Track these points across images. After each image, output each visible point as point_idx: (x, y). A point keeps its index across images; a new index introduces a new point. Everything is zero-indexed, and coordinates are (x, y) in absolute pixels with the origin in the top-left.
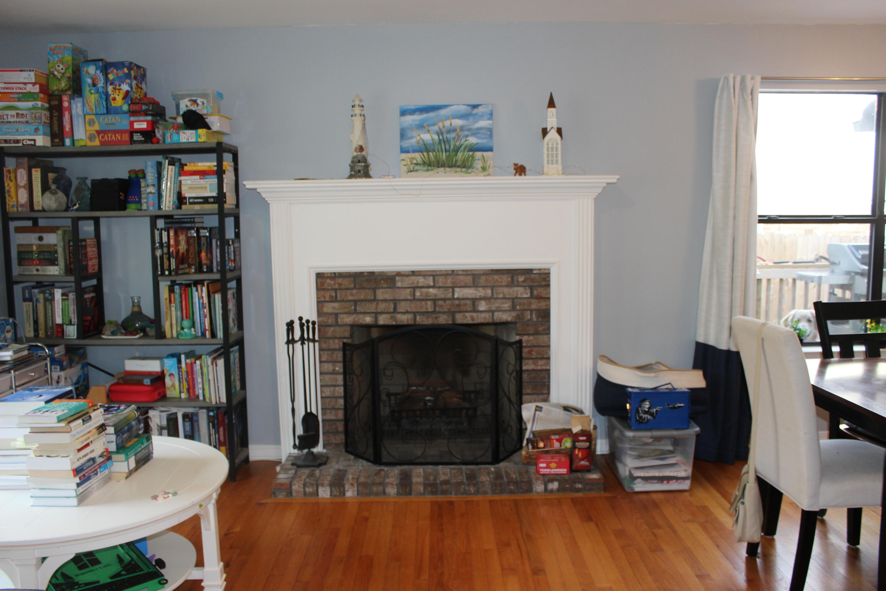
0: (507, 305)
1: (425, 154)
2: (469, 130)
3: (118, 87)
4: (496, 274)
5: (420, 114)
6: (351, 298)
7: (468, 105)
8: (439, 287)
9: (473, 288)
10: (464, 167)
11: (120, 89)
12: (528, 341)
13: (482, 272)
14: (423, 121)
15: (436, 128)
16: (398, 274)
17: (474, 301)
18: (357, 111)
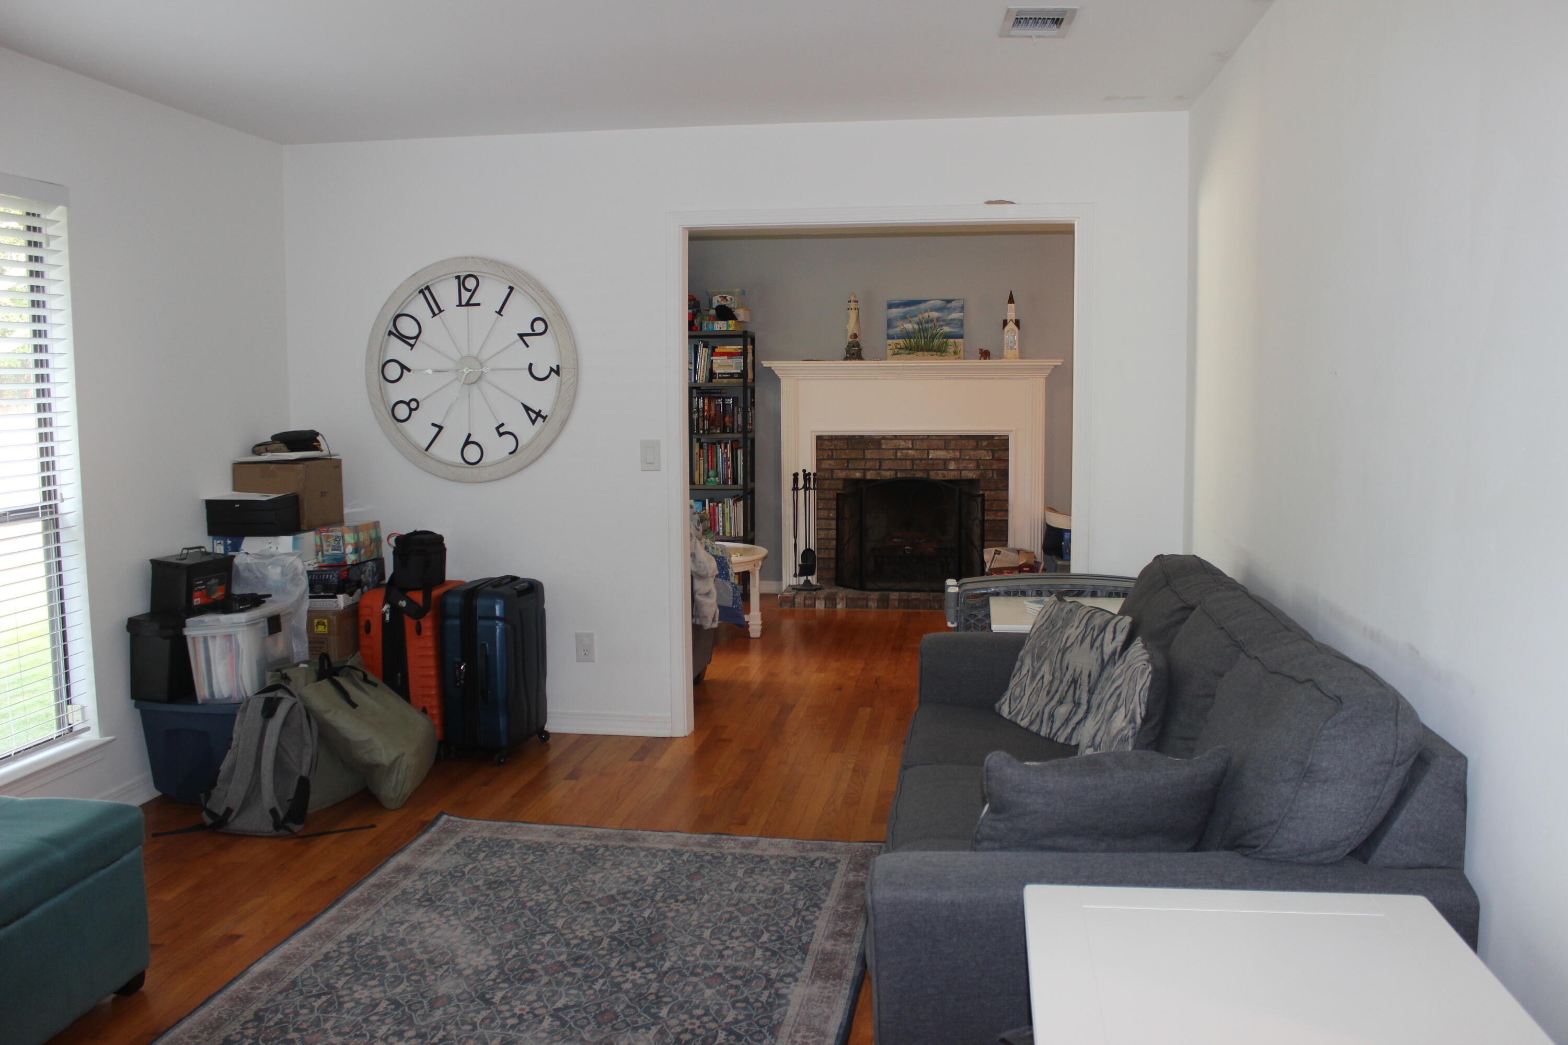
0: (972, 465)
1: (907, 340)
2: (944, 321)
4: (963, 439)
5: (904, 307)
7: (943, 300)
8: (917, 449)
9: (944, 451)
10: (939, 351)
12: (990, 496)
14: (906, 313)
15: (916, 319)
16: (884, 438)
17: (946, 461)
18: (852, 305)
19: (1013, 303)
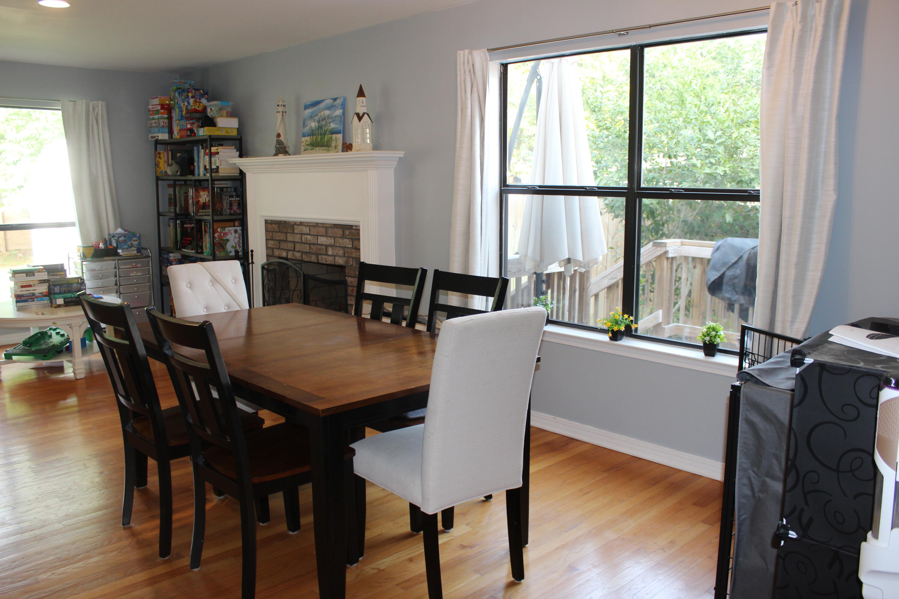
0: (341, 252)
1: (312, 137)
2: (331, 118)
3: (198, 100)
4: (336, 228)
5: (312, 108)
6: (278, 238)
7: (332, 99)
8: (312, 235)
9: (326, 238)
10: (327, 146)
11: (200, 102)
12: (351, 282)
13: (329, 226)
14: (313, 113)
15: (317, 118)
16: (295, 224)
17: (327, 246)
18: (281, 109)
19: (364, 96)
